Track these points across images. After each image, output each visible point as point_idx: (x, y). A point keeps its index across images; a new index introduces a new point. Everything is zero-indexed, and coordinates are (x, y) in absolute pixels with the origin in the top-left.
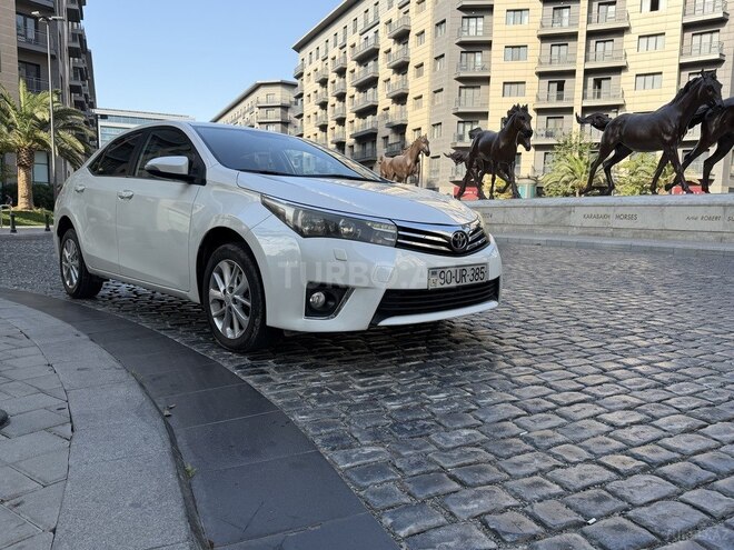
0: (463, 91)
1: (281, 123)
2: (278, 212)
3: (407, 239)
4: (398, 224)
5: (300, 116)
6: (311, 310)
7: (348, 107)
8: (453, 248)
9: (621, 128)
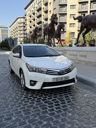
0: (60, 17)
1: (23, 26)
2: (27, 67)
3: (49, 72)
4: (47, 69)
5: (26, 25)
6: (31, 85)
7: (36, 22)
8: (60, 74)
9: (87, 20)
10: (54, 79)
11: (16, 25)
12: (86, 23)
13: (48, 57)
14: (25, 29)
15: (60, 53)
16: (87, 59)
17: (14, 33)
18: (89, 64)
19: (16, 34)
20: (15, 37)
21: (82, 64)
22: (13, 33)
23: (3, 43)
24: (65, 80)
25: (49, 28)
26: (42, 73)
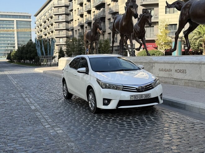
1: (65, 14)
2: (99, 83)
3: (125, 88)
4: (124, 85)
5: (72, 10)
6: (105, 104)
7: (92, 5)
8: (138, 90)
9: (189, 9)
10: (132, 96)
11: (50, 11)
12: (187, 14)
13: (122, 72)
14: (69, 18)
15: (140, 66)
16: (187, 77)
17: (45, 29)
18: (190, 85)
19: (49, 31)
20: (47, 36)
21: (180, 85)
22: (42, 28)
23: (24, 51)
24: (146, 98)
25: (122, 23)
26: (118, 89)
